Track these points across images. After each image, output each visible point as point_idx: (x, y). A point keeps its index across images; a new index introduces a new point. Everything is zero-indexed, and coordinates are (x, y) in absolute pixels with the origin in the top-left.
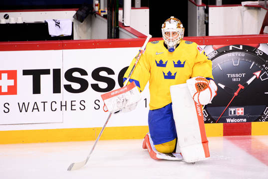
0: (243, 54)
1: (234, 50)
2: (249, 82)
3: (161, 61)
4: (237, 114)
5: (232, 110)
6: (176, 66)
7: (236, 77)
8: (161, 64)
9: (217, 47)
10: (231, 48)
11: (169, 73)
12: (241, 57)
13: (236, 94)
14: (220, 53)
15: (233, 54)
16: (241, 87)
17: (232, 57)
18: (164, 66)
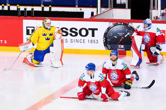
0: (123, 26)
1: (120, 24)
2: (125, 36)
3: (45, 34)
4: (121, 47)
5: (120, 46)
6: (50, 35)
7: (121, 34)
8: (45, 35)
9: (114, 23)
10: (119, 24)
11: (48, 38)
12: (122, 27)
13: (121, 40)
14: (115, 25)
15: (120, 26)
16: (123, 38)
17: (119, 27)
18: (46, 35)
